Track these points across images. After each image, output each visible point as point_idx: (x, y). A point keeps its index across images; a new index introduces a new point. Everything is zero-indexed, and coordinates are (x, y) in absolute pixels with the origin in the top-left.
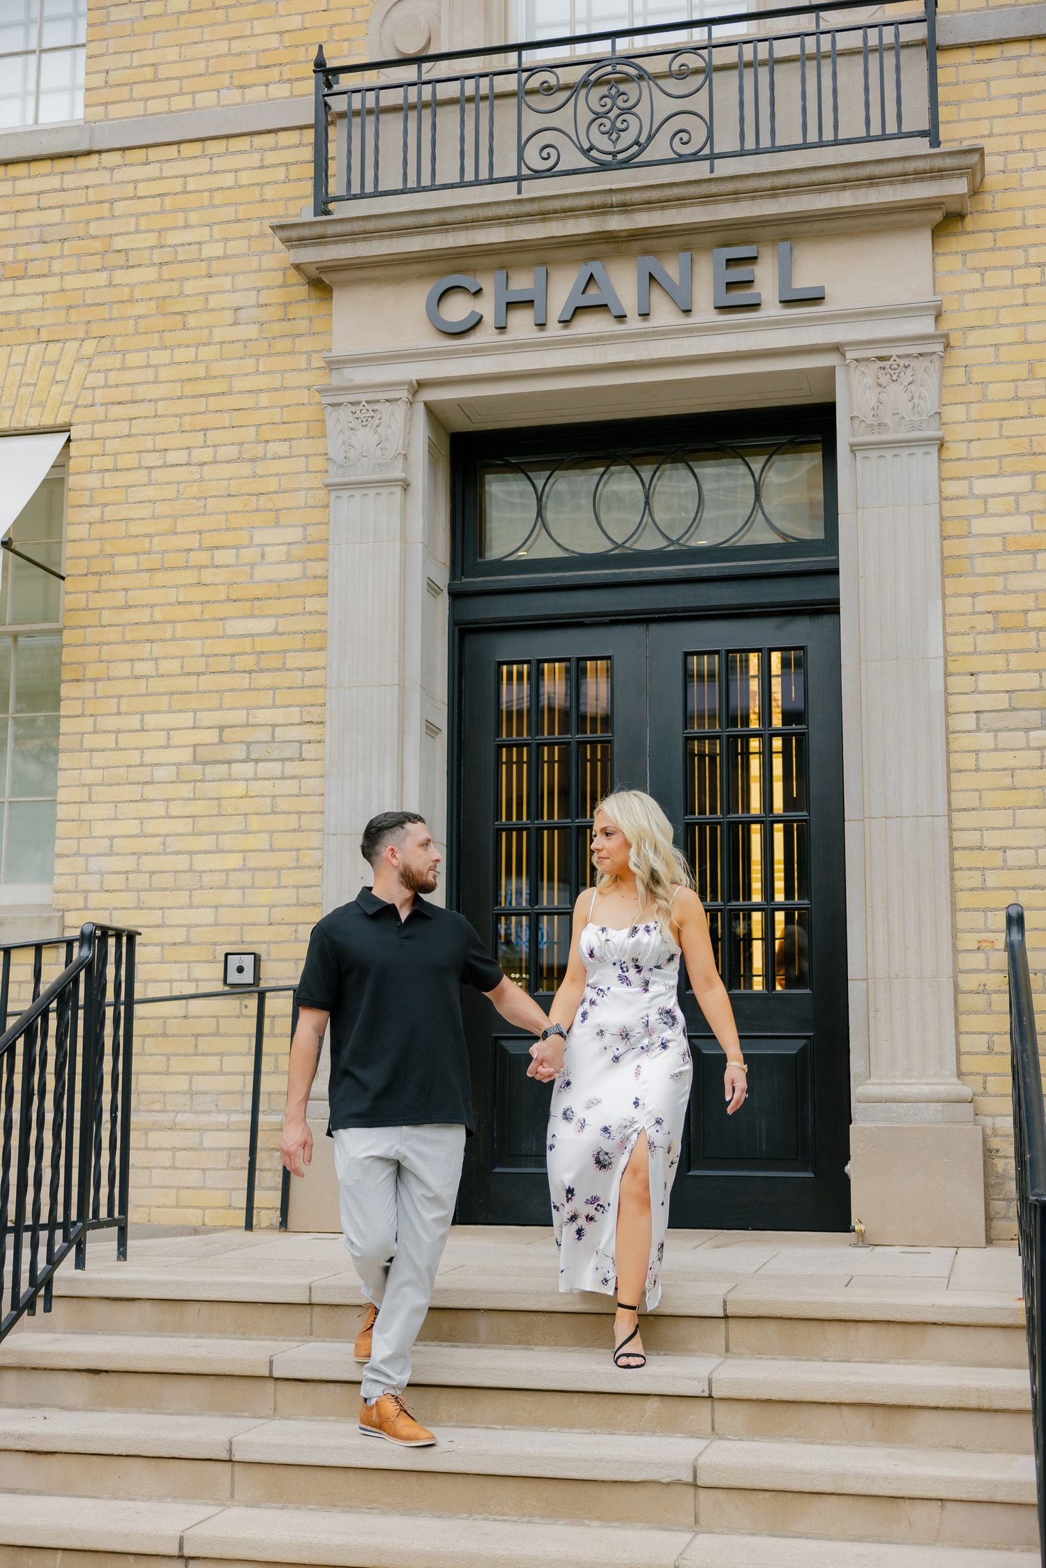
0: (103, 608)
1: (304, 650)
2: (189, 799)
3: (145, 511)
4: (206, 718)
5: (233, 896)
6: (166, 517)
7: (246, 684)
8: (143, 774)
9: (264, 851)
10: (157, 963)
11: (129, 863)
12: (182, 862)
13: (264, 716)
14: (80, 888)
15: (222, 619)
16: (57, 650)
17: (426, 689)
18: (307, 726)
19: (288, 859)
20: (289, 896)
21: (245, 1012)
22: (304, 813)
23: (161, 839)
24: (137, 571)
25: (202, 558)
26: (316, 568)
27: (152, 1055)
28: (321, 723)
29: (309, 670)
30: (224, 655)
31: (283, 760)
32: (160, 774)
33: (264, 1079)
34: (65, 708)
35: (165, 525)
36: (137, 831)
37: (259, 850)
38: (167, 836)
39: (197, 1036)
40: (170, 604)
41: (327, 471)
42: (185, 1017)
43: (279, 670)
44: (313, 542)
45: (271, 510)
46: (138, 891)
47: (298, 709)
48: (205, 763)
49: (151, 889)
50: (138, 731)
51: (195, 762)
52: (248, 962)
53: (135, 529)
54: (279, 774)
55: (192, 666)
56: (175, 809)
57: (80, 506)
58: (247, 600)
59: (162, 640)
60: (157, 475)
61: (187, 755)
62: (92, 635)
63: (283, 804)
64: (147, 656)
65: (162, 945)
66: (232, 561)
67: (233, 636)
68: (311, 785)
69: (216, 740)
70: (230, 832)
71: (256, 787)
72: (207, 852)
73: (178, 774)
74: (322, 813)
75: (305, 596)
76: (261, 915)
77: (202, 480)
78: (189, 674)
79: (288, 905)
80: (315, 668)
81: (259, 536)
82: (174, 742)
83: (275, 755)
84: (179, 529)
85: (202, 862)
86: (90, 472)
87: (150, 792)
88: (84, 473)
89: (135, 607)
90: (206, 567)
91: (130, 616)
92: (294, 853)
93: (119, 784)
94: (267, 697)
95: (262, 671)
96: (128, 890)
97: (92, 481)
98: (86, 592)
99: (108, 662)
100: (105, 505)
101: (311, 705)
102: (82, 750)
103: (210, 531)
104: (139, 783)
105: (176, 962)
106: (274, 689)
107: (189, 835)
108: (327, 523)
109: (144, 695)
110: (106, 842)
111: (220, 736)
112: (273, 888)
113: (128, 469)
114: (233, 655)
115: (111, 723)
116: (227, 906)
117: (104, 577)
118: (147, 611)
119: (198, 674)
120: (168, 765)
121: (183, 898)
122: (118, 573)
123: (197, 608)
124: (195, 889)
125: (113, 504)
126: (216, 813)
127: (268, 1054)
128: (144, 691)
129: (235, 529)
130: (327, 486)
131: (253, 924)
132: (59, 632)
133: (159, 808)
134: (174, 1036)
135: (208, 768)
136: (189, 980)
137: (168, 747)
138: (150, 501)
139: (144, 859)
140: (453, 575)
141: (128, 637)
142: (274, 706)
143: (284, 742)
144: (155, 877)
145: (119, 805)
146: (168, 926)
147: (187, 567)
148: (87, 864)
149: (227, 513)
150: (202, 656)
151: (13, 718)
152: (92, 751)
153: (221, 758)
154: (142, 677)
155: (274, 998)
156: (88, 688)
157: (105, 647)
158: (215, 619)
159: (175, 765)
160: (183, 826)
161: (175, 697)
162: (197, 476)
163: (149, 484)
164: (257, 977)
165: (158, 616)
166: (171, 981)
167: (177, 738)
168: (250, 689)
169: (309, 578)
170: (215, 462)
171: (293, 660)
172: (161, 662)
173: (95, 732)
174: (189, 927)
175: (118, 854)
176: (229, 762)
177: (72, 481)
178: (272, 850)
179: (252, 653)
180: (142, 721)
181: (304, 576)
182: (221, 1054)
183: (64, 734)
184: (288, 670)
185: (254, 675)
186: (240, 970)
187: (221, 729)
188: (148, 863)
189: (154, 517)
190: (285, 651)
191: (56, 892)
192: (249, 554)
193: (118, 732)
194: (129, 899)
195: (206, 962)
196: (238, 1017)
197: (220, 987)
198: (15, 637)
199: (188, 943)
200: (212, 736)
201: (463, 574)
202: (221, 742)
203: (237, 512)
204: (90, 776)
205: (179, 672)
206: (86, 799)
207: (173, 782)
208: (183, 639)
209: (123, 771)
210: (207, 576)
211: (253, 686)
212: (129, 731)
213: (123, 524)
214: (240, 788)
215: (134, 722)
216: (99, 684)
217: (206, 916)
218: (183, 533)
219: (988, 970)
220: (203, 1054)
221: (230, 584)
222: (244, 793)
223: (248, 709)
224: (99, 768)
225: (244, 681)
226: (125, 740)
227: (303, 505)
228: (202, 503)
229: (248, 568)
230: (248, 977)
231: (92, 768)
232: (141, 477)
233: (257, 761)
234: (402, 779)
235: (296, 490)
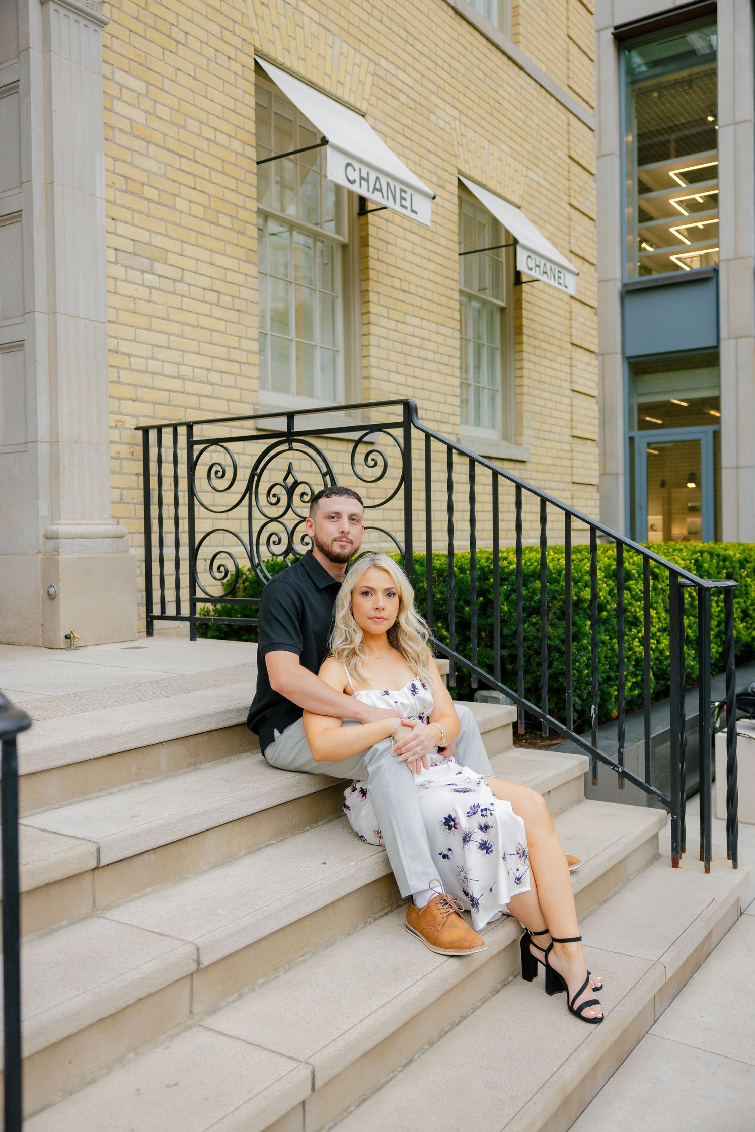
219: (120, 443)
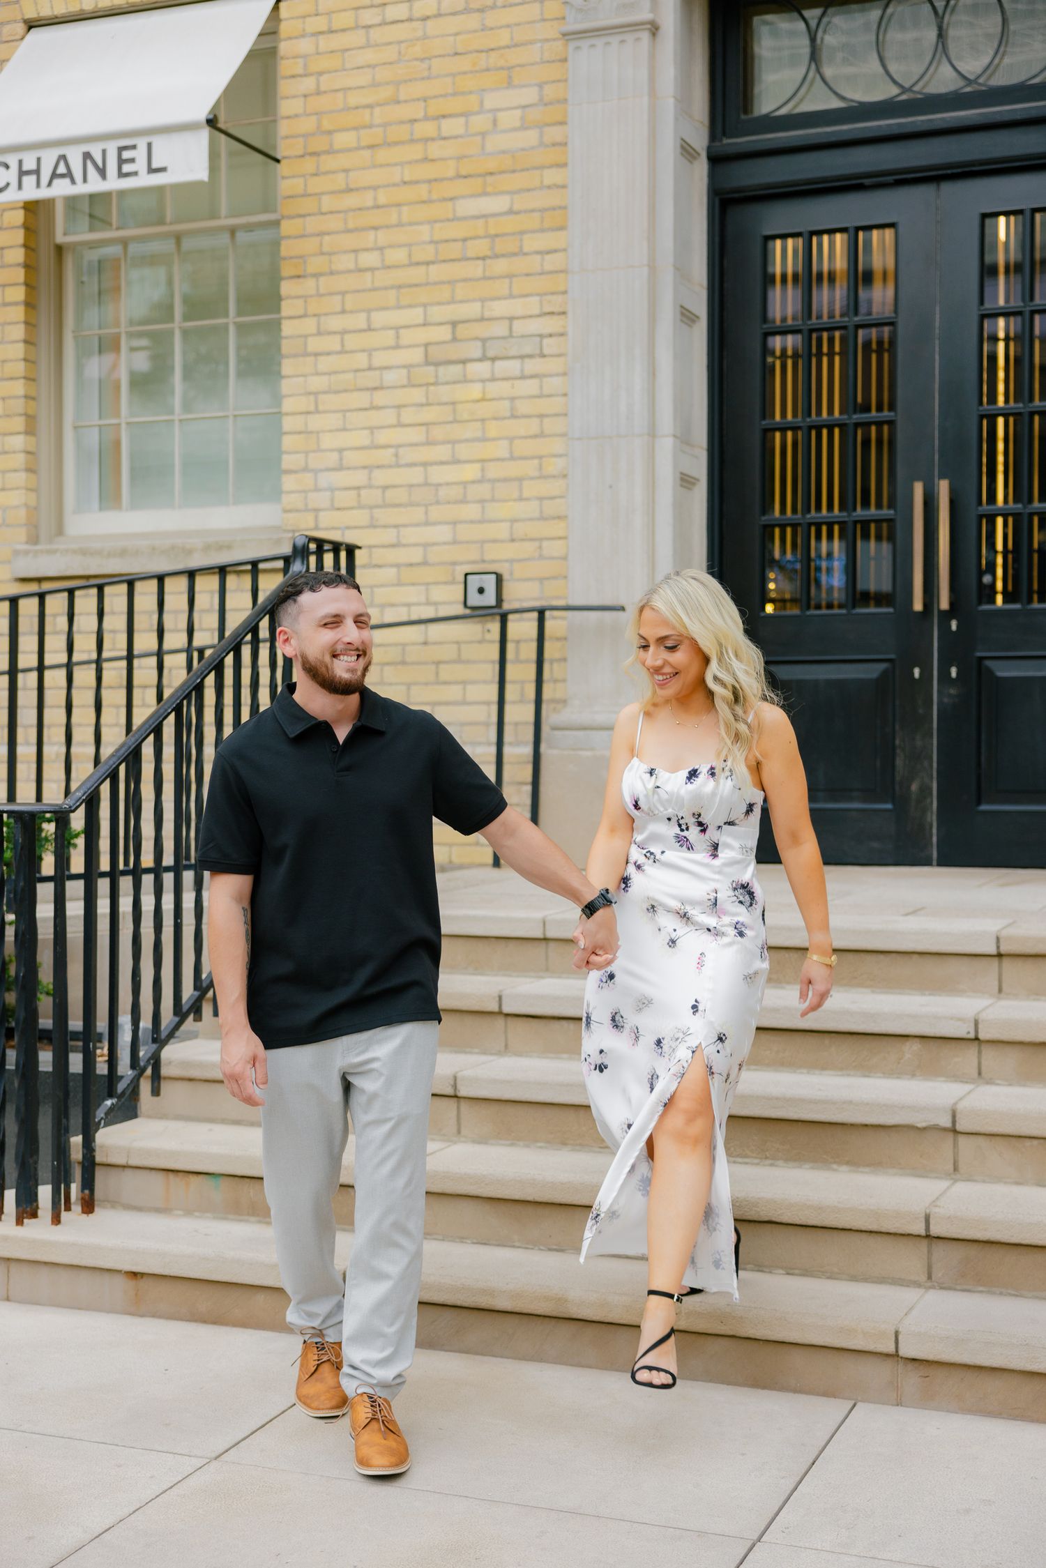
0: (323, 193)
1: (542, 230)
2: (422, 405)
3: (363, 78)
4: (437, 313)
5: (472, 511)
6: (387, 83)
7: (479, 272)
8: (371, 379)
9: (503, 460)
10: (393, 585)
11: (360, 478)
12: (416, 475)
13: (500, 308)
14: (310, 507)
15: (451, 199)
16: (276, 244)
17: (681, 271)
18: (547, 318)
19: (530, 468)
20: (531, 508)
21: (488, 636)
22: (547, 416)
23: (392, 451)
24: (359, 148)
25: (428, 129)
26: (554, 134)
27: (391, 684)
28: (564, 313)
29: (548, 252)
30: (455, 240)
31: (522, 357)
32: (390, 377)
33: (508, 709)
34: (287, 308)
35: (385, 93)
36: (367, 442)
37: (498, 460)
38: (400, 446)
39: (438, 663)
40: (395, 185)
41: (564, 18)
42: (425, 643)
43: (515, 254)
44: (551, 103)
45: (502, 68)
46: (371, 508)
47: (537, 298)
48: (437, 364)
49: (385, 505)
50: (364, 331)
51: (427, 363)
52: (490, 583)
53: (354, 100)
54: (518, 373)
55: (419, 256)
56: (408, 416)
57: (293, 76)
58: (480, 175)
59: (387, 227)
60: (375, 35)
61: (417, 355)
62: (312, 224)
63: (523, 407)
64: (371, 245)
65: (398, 566)
66: (461, 131)
67: (465, 218)
68: (554, 384)
69: (449, 337)
70: (467, 440)
71: (494, 389)
72: (442, 463)
73: (409, 378)
74: (566, 415)
75: (542, 167)
76: (502, 531)
77: (425, 37)
78: (418, 264)
79: (531, 519)
80: (556, 251)
81: (491, 101)
82: (403, 342)
83: (513, 352)
84: (402, 97)
85: (439, 474)
86: (303, 36)
87: (380, 398)
88: (296, 38)
89: (357, 189)
90: (433, 139)
91: (351, 201)
92: (536, 462)
93: (346, 391)
94: (502, 287)
95: (496, 256)
96: (360, 507)
97: (305, 46)
98: (304, 176)
99: (330, 254)
100: (320, 74)
101: (553, 293)
102: (306, 354)
103: (435, 97)
104: (368, 389)
105: (413, 584)
106: (510, 276)
107: (423, 444)
108: (566, 80)
109: (370, 290)
110: (335, 456)
111: (454, 333)
112: (515, 500)
113: (343, 30)
114: (465, 240)
115: (335, 323)
116: (465, 522)
117: (323, 157)
118: (370, 194)
119: (428, 263)
120: (398, 367)
121: (418, 514)
122: (338, 152)
123: (424, 188)
124: (431, 504)
125: (329, 72)
126: (451, 419)
127: (513, 682)
128: (369, 285)
129: (463, 93)
130: (564, 35)
131: (494, 541)
132: (276, 223)
133: (389, 417)
134: (413, 663)
135: (441, 369)
136: (428, 603)
137: (397, 347)
138: (369, 66)
139: (376, 473)
140: (713, 136)
141: (351, 225)
142: (511, 296)
143: (523, 336)
144: (389, 493)
145: (348, 414)
146: (404, 546)
147: (412, 141)
148: (316, 480)
149: (453, 75)
150: (431, 242)
151: (235, 323)
152: (316, 355)
153: (454, 357)
154: (367, 270)
155: (519, 620)
156: (310, 284)
157: (327, 238)
158: (445, 200)
159: (404, 367)
160: (416, 435)
161: (403, 291)
162: (420, 33)
163: (368, 45)
164: (499, 599)
165: (382, 199)
166: (408, 605)
167: (408, 337)
168: (485, 278)
169: (547, 146)
170: (439, 15)
171: (532, 243)
172: (388, 252)
173: (319, 333)
174: (426, 546)
175: (349, 469)
176: (464, 362)
177: (284, 48)
178: (512, 458)
179: (485, 237)
180: (368, 319)
181: (542, 144)
182: (464, 683)
183: (286, 338)
184: (526, 254)
185: (488, 261)
186: (481, 591)
187: (454, 324)
188: (381, 477)
189: (375, 85)
190: (522, 233)
191: (286, 511)
192: (480, 122)
193: (344, 332)
194: (361, 517)
195: (445, 583)
196: (480, 642)
197: (459, 610)
198: (233, 231)
199: (425, 563)
200: (444, 333)
201: (724, 134)
202: (454, 339)
203: (465, 73)
204: (317, 383)
205: (406, 262)
206: (312, 408)
207: (404, 386)
208: (411, 224)
209: (350, 376)
210: (435, 150)
211: (487, 274)
212: (355, 331)
213: (340, 95)
214: (475, 391)
215: (360, 321)
216: (322, 279)
217: (442, 533)
218: (406, 101)
220: (445, 683)
221: (460, 158)
222: (480, 396)
223: (483, 300)
224: (325, 374)
225: (477, 269)
226: (352, 341)
227: (538, 60)
228: (425, 65)
229: (479, 138)
230: (490, 599)
231: (317, 374)
232: (357, 38)
233: (493, 359)
234: (654, 374)
235: (531, 42)
